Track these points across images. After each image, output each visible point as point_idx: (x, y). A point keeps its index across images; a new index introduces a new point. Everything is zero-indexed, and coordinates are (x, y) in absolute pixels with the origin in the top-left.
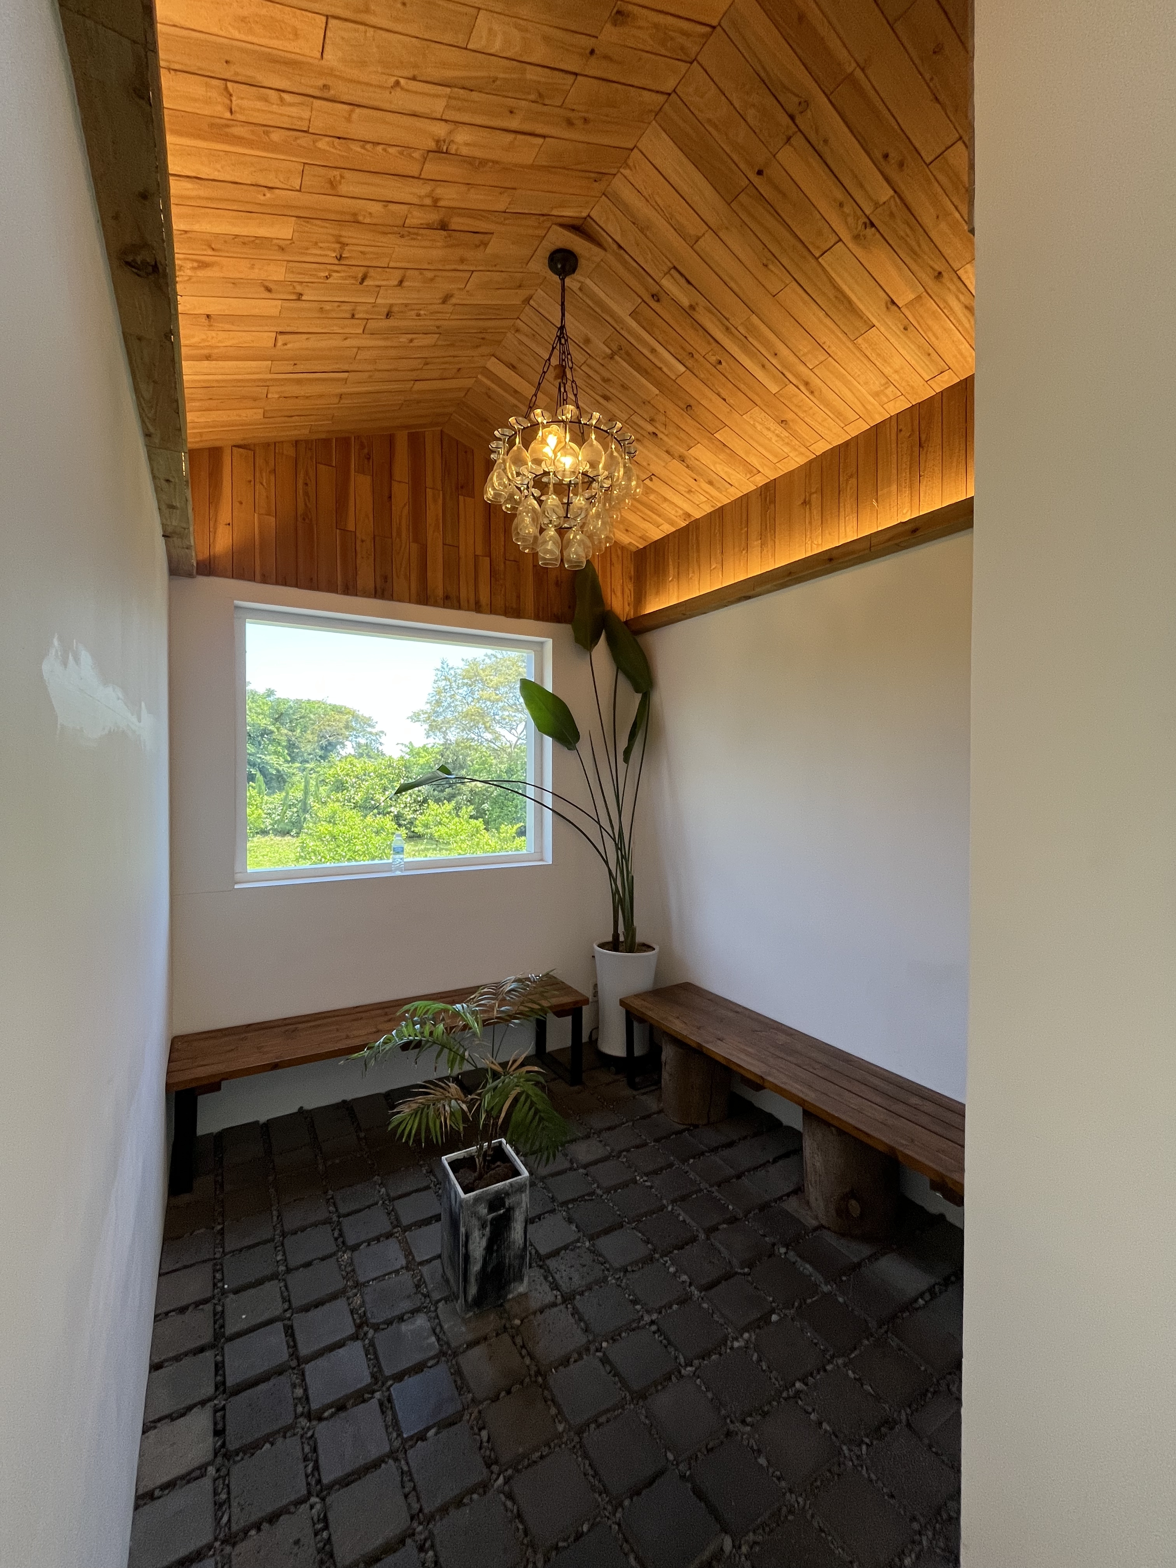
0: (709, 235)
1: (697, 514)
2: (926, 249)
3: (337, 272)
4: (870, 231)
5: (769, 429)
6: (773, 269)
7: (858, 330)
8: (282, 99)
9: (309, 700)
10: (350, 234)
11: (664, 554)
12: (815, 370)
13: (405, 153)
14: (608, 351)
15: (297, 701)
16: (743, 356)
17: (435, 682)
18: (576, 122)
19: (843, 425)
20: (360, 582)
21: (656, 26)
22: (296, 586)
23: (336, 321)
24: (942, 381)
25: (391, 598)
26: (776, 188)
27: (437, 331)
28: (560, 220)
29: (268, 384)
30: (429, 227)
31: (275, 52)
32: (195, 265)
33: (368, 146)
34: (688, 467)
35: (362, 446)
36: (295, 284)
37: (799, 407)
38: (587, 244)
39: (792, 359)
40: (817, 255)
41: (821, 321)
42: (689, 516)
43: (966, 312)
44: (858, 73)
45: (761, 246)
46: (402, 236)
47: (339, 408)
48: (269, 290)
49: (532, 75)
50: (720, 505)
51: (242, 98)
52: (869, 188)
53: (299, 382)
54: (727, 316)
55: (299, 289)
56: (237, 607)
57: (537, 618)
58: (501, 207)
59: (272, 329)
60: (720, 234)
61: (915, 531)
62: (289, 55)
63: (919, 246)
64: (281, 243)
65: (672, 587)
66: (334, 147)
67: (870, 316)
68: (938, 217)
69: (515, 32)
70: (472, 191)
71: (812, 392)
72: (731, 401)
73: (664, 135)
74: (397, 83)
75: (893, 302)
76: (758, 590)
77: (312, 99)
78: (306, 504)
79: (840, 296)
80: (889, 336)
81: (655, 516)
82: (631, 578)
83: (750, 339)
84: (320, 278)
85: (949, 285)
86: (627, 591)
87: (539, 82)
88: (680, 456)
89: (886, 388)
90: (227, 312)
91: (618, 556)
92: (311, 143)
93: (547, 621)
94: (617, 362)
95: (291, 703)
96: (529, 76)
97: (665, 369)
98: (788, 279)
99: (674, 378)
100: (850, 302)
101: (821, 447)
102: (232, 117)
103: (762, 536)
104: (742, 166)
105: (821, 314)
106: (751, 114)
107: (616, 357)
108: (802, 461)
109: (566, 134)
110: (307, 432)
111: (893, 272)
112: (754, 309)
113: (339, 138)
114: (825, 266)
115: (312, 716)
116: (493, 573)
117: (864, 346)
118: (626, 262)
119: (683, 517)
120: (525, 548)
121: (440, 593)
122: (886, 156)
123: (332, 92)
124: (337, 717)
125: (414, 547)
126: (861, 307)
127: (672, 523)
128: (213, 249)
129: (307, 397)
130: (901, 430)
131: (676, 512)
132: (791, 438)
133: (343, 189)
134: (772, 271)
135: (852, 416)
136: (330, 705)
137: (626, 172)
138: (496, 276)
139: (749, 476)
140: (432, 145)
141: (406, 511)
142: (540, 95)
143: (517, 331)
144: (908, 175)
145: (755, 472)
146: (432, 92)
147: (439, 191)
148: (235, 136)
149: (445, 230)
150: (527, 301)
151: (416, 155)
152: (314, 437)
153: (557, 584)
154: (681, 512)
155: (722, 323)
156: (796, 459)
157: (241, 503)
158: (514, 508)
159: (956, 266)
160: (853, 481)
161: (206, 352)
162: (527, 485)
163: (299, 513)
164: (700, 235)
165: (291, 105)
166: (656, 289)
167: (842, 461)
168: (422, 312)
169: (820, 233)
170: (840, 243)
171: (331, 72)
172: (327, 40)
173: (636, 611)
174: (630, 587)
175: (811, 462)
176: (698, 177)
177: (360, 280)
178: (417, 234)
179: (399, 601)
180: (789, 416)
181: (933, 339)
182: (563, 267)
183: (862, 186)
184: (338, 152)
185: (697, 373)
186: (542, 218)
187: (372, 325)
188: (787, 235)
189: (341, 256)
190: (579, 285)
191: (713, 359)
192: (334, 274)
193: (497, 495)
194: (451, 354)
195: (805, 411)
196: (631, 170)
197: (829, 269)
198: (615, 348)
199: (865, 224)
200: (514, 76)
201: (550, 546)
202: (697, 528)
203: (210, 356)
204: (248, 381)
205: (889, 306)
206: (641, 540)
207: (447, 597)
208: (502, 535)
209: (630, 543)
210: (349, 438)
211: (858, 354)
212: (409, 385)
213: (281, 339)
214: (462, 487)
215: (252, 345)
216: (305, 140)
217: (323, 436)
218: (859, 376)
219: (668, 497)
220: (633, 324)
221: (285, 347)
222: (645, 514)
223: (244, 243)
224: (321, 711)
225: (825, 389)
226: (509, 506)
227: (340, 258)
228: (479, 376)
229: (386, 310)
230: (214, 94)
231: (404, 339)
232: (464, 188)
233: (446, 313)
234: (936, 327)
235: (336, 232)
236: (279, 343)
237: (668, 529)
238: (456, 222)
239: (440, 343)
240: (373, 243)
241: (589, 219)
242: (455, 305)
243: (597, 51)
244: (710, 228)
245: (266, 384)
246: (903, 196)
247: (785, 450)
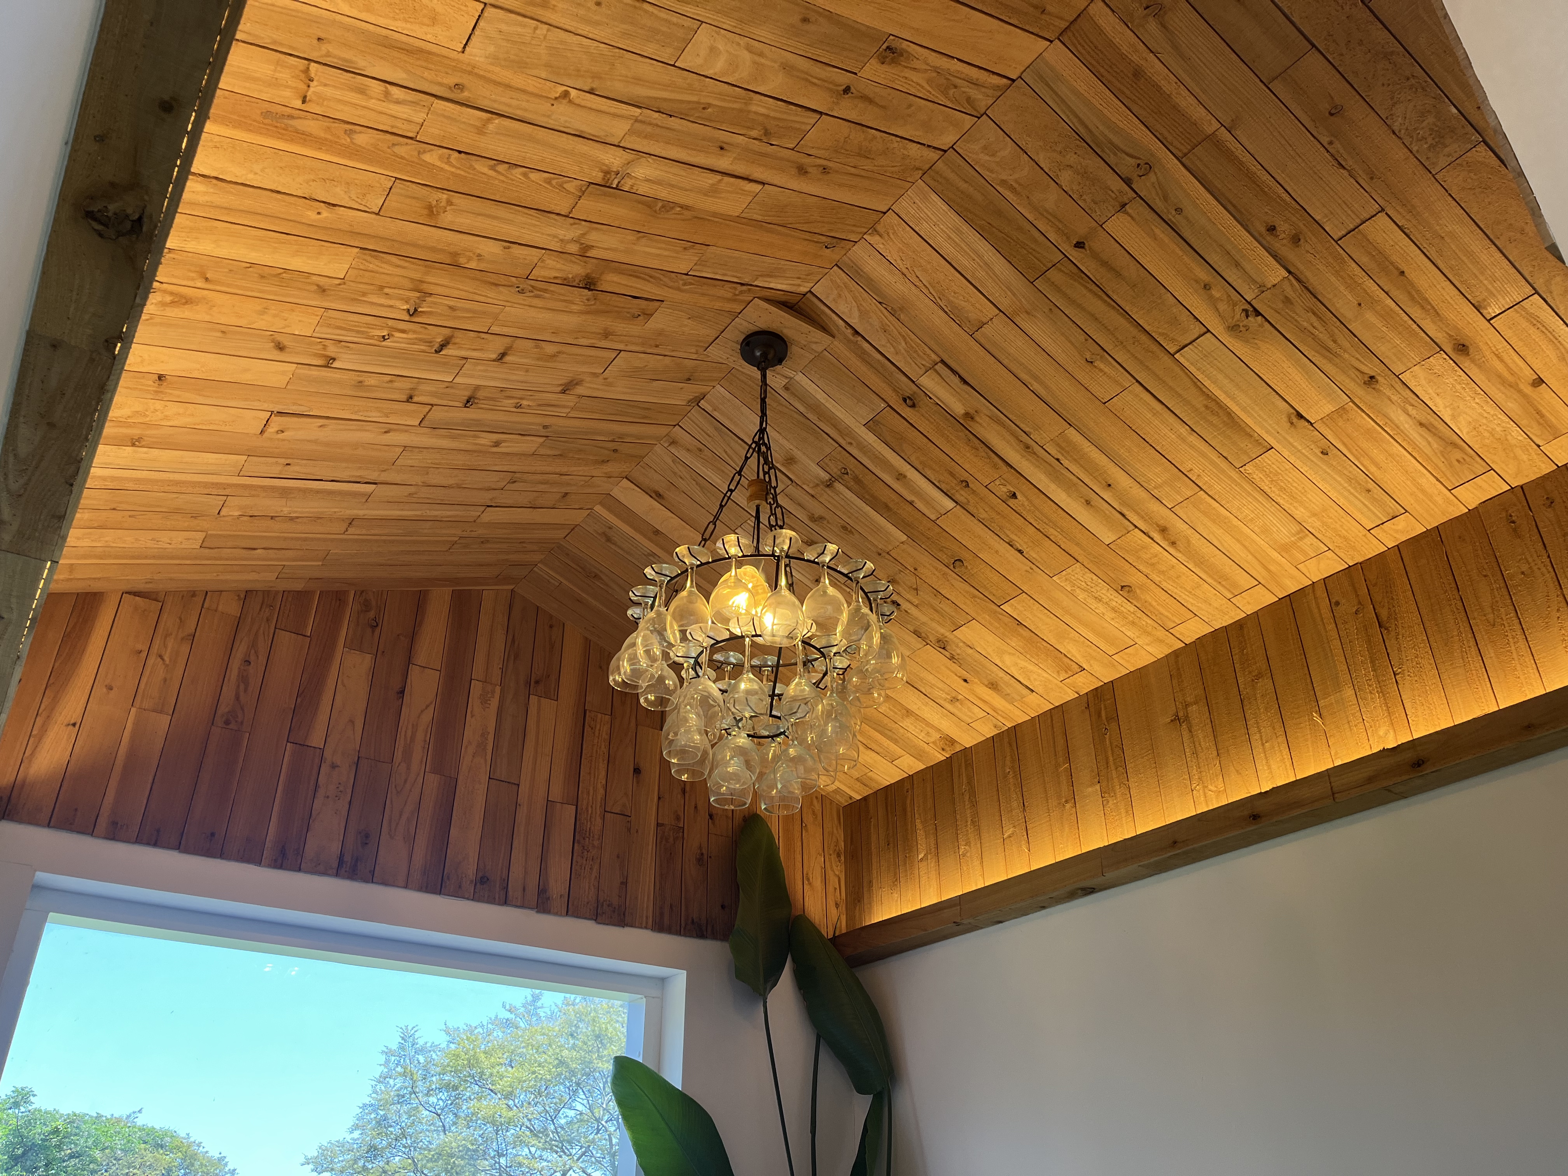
0: (1000, 323)
1: (968, 740)
2: (1346, 345)
3: (403, 331)
4: (1254, 322)
5: (1098, 599)
6: (1102, 366)
7: (1245, 453)
8: (387, 94)
9: (99, 1116)
10: (439, 281)
11: (905, 810)
12: (1177, 509)
13: (554, 182)
14: (826, 477)
15: (73, 1120)
16: (1053, 486)
17: (383, 1079)
18: (810, 170)
19: (1229, 596)
20: (312, 846)
21: (937, 70)
22: (179, 847)
23: (379, 404)
24: (1397, 531)
25: (370, 878)
26: (1105, 264)
27: (543, 432)
28: (767, 293)
29: (227, 492)
30: (566, 283)
31: (396, 36)
32: (168, 299)
33: (501, 168)
34: (952, 658)
35: (366, 606)
36: (327, 343)
37: (1153, 565)
38: (805, 327)
39: (1137, 492)
40: (1172, 351)
41: (1184, 440)
42: (953, 742)
43: (1423, 431)
44: (1224, 134)
45: (1082, 337)
46: (522, 292)
47: (342, 540)
48: (280, 347)
49: (760, 107)
50: (1009, 725)
51: (326, 85)
52: (1248, 267)
53: (285, 493)
54: (1027, 429)
55: (332, 350)
56: (38, 888)
57: (659, 927)
58: (682, 267)
59: (265, 406)
60: (1017, 320)
61: (1418, 764)
62: (411, 40)
63: (1335, 341)
64: (322, 281)
65: (926, 871)
66: (449, 163)
67: (1265, 436)
68: (1360, 305)
69: (747, 55)
70: (644, 241)
71: (1173, 543)
72: (1033, 555)
73: (934, 197)
74: (566, 94)
75: (1300, 416)
76: (1110, 875)
77: (432, 99)
78: (237, 698)
79: (1212, 405)
80: (1298, 464)
81: (886, 742)
82: (839, 856)
83: (1066, 462)
84: (372, 338)
85: (1388, 392)
86: (833, 881)
87: (767, 116)
88: (939, 641)
89: (1301, 539)
90: (195, 375)
91: (814, 813)
92: (416, 153)
93: (678, 933)
94: (838, 493)
95: (60, 1124)
96: (754, 108)
97: (919, 504)
98: (1127, 381)
99: (933, 517)
100: (1229, 414)
101: (1193, 631)
102: (303, 107)
103: (1101, 777)
104: (1052, 236)
105: (1184, 430)
106: (1065, 178)
107: (837, 485)
108: (1159, 652)
109: (794, 184)
110: (272, 576)
111: (1296, 374)
112: (1072, 420)
113: (460, 152)
114: (1186, 364)
115: (97, 1154)
116: (579, 834)
117: (1257, 476)
118: (864, 352)
119: (941, 744)
120: (680, 772)
121: (470, 870)
122: (1272, 229)
123: (466, 94)
124: (149, 1157)
125: (433, 781)
126: (1249, 421)
127: (919, 755)
128: (207, 279)
129: (292, 519)
130: (1337, 603)
131: (928, 734)
132: (1139, 613)
133: (448, 218)
134: (1101, 370)
135: (1245, 581)
136: (141, 1129)
137: (874, 239)
138: (653, 362)
139: (1063, 675)
140: (598, 177)
141: (427, 717)
142: (767, 133)
143: (673, 443)
144: (1308, 252)
145: (1076, 668)
146: (612, 110)
147: (594, 237)
148: (297, 131)
149: (590, 290)
150: (697, 401)
151: (571, 186)
152: (282, 586)
153: (700, 860)
154: (936, 736)
155: (1017, 438)
156: (1148, 648)
157: (110, 688)
158: (662, 701)
159: (1397, 368)
160: (1265, 684)
161: (135, 432)
162: (696, 659)
163: (219, 712)
164: (985, 320)
165: (398, 102)
166: (909, 389)
167: (1236, 651)
168: (525, 403)
169: (1174, 321)
170: (1208, 335)
171: (472, 71)
172: (477, 32)
173: (850, 918)
174: (837, 870)
175: (1176, 654)
176: (983, 248)
177: (436, 346)
178: (545, 291)
179: (385, 883)
180: (1134, 578)
181: (1373, 469)
182: (764, 355)
183: (1237, 265)
184: (453, 170)
185: (974, 511)
186: (740, 288)
187: (437, 414)
188: (1122, 321)
189: (416, 310)
190: (784, 381)
191: (1003, 490)
192: (397, 334)
193: (637, 673)
194: (557, 470)
195: (1163, 572)
196: (881, 236)
197: (1192, 369)
198: (835, 471)
199: (1246, 311)
200: (736, 106)
201: (734, 766)
202: (969, 765)
203: (139, 439)
204: (194, 484)
205: (1295, 420)
206: (858, 785)
207: (483, 880)
208: (602, 767)
209: (837, 791)
210: (345, 593)
211: (1247, 487)
212: (474, 513)
213: (277, 422)
214: (537, 682)
215: (223, 428)
216: (405, 150)
217: (299, 586)
218: (1252, 520)
219: (913, 707)
220: (870, 438)
221: (281, 436)
222: (870, 738)
223: (262, 277)
224: (119, 1143)
225: (1195, 539)
226: (651, 697)
227: (414, 313)
228: (598, 508)
229: (467, 393)
230: (284, 75)
231: (486, 440)
232: (631, 237)
233: (564, 407)
234: (1374, 452)
235: (417, 276)
236: (272, 429)
237: (911, 765)
238: (611, 281)
239: (543, 451)
240: (471, 297)
241: (809, 295)
242: (581, 396)
243: (853, 90)
244: (1000, 311)
245: (225, 492)
246: (1302, 277)
247: (1129, 633)
